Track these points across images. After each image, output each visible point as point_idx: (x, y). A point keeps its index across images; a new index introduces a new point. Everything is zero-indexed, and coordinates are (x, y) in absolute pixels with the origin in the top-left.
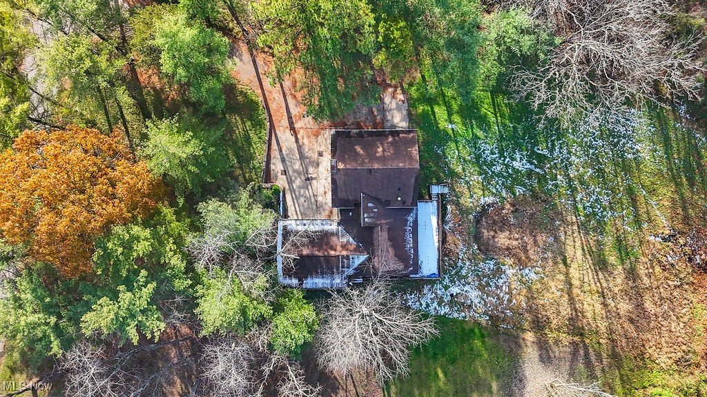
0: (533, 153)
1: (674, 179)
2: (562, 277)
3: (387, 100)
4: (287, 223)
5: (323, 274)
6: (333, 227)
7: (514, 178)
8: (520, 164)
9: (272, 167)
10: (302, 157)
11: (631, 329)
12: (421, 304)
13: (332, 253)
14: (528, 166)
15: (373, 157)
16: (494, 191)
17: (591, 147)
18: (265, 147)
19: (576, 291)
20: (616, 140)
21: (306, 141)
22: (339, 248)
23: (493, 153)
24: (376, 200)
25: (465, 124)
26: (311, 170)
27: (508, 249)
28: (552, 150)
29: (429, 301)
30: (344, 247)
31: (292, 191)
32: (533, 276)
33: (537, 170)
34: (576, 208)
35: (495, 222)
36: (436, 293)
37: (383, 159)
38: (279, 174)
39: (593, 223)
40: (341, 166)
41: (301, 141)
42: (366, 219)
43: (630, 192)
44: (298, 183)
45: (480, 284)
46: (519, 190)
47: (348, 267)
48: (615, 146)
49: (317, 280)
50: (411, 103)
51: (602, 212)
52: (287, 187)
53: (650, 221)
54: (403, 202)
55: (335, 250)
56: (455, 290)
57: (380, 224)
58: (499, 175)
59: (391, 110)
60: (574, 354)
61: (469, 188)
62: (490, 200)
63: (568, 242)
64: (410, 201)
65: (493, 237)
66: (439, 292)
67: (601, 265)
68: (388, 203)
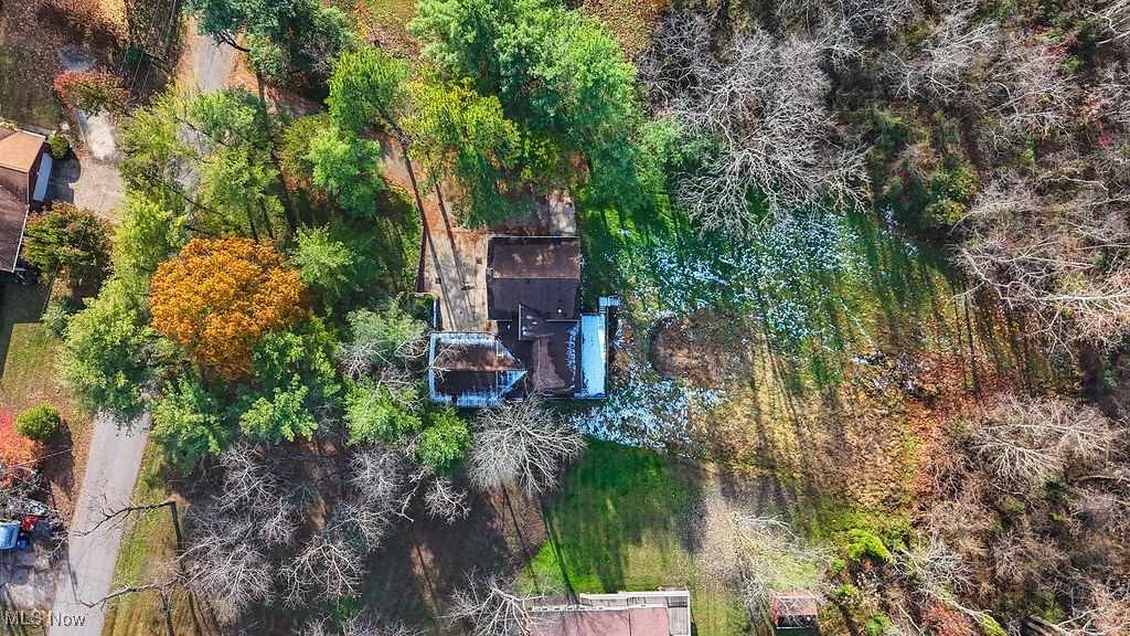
0: (717, 262)
1: (881, 293)
2: (749, 401)
3: (553, 202)
4: (440, 335)
5: (478, 391)
6: (490, 341)
7: (697, 289)
8: (702, 274)
9: (426, 275)
10: (459, 264)
11: (829, 461)
12: (588, 428)
13: (488, 368)
14: (712, 277)
15: (531, 266)
16: (672, 304)
17: (784, 256)
18: (418, 253)
19: (765, 418)
20: (813, 249)
21: (463, 247)
22: (495, 363)
23: (671, 262)
24: (536, 313)
25: (639, 230)
26: (468, 278)
27: (686, 368)
28: (738, 260)
29: (598, 425)
30: (501, 362)
31: (447, 301)
32: (716, 399)
33: (722, 281)
34: (766, 324)
35: (672, 339)
36: (605, 416)
37: (542, 268)
38: (434, 283)
39: (785, 343)
40: (497, 275)
41: (457, 246)
42: (524, 332)
43: (829, 306)
44: (453, 292)
45: (655, 407)
46: (701, 304)
47: (506, 384)
48: (812, 255)
49: (471, 398)
50: (580, 207)
51: (797, 329)
52: (442, 296)
53: (853, 340)
54: (565, 315)
55: (491, 366)
56: (626, 413)
57: (539, 338)
58: (678, 286)
59: (557, 213)
60: (764, 489)
61: (642, 301)
62: (667, 313)
63: (757, 362)
64: (571, 314)
65: (671, 355)
66: (608, 415)
67: (795, 389)
68: (548, 315)
